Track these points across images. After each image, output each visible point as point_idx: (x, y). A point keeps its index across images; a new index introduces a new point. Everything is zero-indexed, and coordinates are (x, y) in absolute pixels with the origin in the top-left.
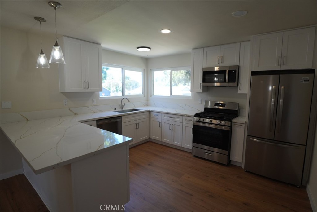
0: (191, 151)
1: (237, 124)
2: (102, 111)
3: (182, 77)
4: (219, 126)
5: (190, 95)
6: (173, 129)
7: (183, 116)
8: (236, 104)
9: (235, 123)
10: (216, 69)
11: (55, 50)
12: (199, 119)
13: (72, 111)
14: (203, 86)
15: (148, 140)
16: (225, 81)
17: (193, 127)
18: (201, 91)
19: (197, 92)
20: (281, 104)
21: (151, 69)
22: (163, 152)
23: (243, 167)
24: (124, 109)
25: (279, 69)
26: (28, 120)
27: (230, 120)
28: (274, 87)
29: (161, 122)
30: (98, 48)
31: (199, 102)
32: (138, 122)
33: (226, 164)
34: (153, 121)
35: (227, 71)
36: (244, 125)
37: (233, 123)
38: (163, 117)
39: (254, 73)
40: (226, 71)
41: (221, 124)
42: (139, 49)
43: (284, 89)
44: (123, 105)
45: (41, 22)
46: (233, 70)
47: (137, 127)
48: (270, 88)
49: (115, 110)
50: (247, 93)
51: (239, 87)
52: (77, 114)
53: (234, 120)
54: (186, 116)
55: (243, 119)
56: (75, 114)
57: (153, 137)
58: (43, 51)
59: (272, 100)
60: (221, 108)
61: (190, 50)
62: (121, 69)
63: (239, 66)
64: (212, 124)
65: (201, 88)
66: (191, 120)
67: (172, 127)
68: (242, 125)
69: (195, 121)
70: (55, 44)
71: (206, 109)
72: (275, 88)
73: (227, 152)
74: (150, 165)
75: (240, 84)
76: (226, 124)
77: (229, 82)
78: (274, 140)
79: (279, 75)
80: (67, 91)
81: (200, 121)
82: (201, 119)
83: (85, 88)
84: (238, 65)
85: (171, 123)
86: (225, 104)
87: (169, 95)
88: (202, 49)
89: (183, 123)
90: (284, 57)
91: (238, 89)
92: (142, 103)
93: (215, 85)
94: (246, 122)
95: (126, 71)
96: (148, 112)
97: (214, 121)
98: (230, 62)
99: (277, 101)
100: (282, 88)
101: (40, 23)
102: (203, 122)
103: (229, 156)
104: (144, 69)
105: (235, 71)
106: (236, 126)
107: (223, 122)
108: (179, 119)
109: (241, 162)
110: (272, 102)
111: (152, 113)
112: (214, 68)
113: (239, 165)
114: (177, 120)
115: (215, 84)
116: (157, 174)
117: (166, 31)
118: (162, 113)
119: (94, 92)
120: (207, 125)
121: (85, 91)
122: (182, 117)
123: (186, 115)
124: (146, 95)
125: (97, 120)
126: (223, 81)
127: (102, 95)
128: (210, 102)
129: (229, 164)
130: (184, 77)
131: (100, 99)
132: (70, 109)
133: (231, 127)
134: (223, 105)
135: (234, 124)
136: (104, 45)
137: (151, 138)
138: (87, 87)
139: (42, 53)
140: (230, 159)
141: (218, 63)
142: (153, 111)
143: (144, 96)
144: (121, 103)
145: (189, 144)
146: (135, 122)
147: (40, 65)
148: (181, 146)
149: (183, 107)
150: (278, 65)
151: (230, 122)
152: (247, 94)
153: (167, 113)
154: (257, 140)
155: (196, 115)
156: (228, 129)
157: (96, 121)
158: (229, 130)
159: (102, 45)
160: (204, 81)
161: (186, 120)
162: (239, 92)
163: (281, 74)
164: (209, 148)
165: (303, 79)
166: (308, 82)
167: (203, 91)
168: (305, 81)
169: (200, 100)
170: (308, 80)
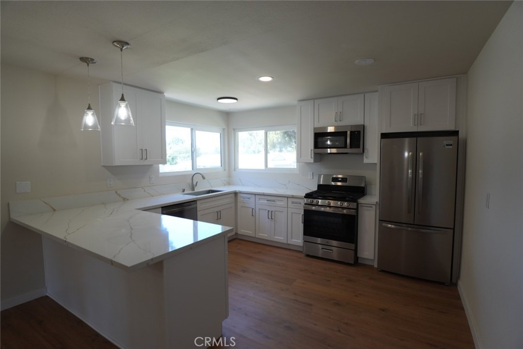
0: (300, 249)
1: (365, 205)
2: (164, 194)
3: (277, 140)
4: (340, 209)
5: (296, 167)
6: (273, 217)
7: (288, 197)
8: (362, 178)
9: (363, 205)
10: (331, 129)
11: (120, 106)
12: (313, 201)
13: (120, 195)
14: (315, 154)
15: (235, 237)
16: (345, 147)
17: (303, 213)
18: (312, 161)
19: (306, 163)
20: (420, 176)
21: (234, 129)
22: (260, 252)
23: (376, 266)
24: (197, 190)
25: (416, 131)
26: (55, 210)
27: (355, 200)
28: (410, 153)
29: (254, 207)
30: (161, 99)
31: (310, 177)
32: (219, 209)
33: (353, 263)
34: (241, 207)
35: (349, 133)
36: (374, 207)
37: (359, 205)
38: (257, 199)
39: (384, 136)
40: (347, 132)
41: (343, 206)
42: (220, 101)
43: (423, 155)
44: (195, 184)
45: (90, 65)
46: (356, 131)
47: (219, 218)
48: (406, 154)
49: (184, 191)
50: (376, 162)
51: (365, 154)
52: (128, 200)
53: (361, 201)
54: (293, 197)
55: (373, 199)
56: (124, 199)
57: (243, 231)
58: (91, 105)
59: (409, 171)
60: (339, 184)
61: (295, 102)
62: (189, 129)
63: (364, 126)
64: (330, 207)
65: (313, 157)
66: (300, 203)
67: (271, 215)
68: (371, 207)
69: (305, 204)
70: (120, 99)
71: (319, 186)
72: (412, 155)
73: (352, 246)
74: (244, 271)
75: (366, 151)
76: (350, 207)
77: (351, 147)
78: (414, 225)
79: (416, 138)
80: (116, 165)
81: (313, 203)
82: (315, 201)
83: (142, 159)
84: (363, 124)
85: (270, 209)
86: (347, 179)
87: (263, 167)
88: (313, 101)
89: (287, 207)
90: (421, 114)
91: (365, 157)
92: (222, 180)
94: (377, 202)
95: (197, 132)
96: (234, 194)
97: (332, 203)
98: (352, 120)
99: (415, 172)
100: (421, 154)
101: (88, 65)
102: (317, 205)
103: (356, 250)
104: (224, 129)
105: (359, 132)
106: (364, 208)
107: (346, 204)
108: (282, 203)
109: (373, 258)
110: (409, 173)
111: (240, 195)
112: (326, 128)
113: (370, 263)
114: (278, 203)
115: (329, 151)
116: (257, 283)
117: (266, 79)
118: (255, 194)
119: (152, 165)
120: (322, 209)
121: (142, 164)
122: (286, 199)
123: (292, 195)
124: (227, 168)
125: (162, 207)
126: (343, 146)
127: (164, 169)
128: (323, 177)
129: (356, 262)
130: (280, 140)
131: (160, 175)
132: (116, 192)
133: (357, 209)
134: (344, 180)
135: (361, 206)
136: (169, 94)
137: (239, 233)
138: (144, 157)
139: (89, 108)
140: (358, 256)
141: (336, 121)
142: (241, 193)
143: (225, 170)
144: (191, 181)
145: (297, 239)
146: (216, 209)
147: (86, 126)
148: (286, 242)
149: (285, 185)
150: (415, 125)
151: (355, 204)
152: (376, 164)
153: (264, 195)
154: (393, 226)
155: (308, 196)
156: (353, 212)
157: (161, 209)
158: (355, 214)
159: (165, 94)
160: (316, 146)
161: (292, 203)
162: (366, 161)
163: (419, 137)
164: (327, 242)
165: (445, 143)
166: (451, 147)
167: (315, 161)
168: (447, 145)
169: (311, 174)
170: (451, 145)
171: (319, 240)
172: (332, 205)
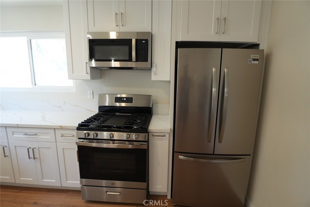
1: (156, 134)
4: (127, 142)
5: (72, 85)
6: (37, 156)
7: (55, 129)
10: (113, 36)
12: (89, 135)
14: (92, 68)
16: (130, 60)
18: (88, 77)
23: (169, 197)
27: (144, 130)
29: (6, 145)
31: (90, 96)
35: (134, 41)
36: (167, 135)
37: (150, 135)
38: (10, 134)
40: (131, 40)
41: (131, 139)
46: (144, 40)
51: (154, 69)
53: (152, 128)
54: (61, 128)
60: (123, 104)
63: (152, 34)
64: (114, 141)
65: (89, 72)
66: (73, 136)
67: (33, 154)
68: (164, 136)
69: (79, 138)
72: (216, 71)
75: (154, 65)
76: (140, 139)
77: (137, 60)
78: (213, 155)
79: (221, 49)
81: (90, 137)
82: (92, 134)
84: (150, 31)
85: (31, 145)
86: (132, 98)
89: (56, 142)
91: (153, 73)
93: (113, 66)
94: (170, 129)
97: (117, 135)
102: (96, 139)
105: (147, 41)
106: (155, 137)
107: (134, 135)
108: (48, 137)
109: (166, 191)
112: (108, 34)
114: (42, 137)
118: (6, 127)
120: (105, 145)
122: (53, 130)
123: (60, 126)
126: (128, 58)
128: (108, 96)
133: (148, 141)
134: (129, 100)
135: (153, 135)
140: (150, 190)
141: (117, 26)
145: (73, 180)
148: (60, 185)
149: (60, 107)
150: (216, 33)
151: (146, 134)
152: (170, 82)
155: (82, 126)
161: (62, 136)
162: (154, 78)
163: (224, 48)
164: (113, 184)
165: (253, 56)
166: (257, 62)
167: (93, 77)
168: (254, 60)
169: (90, 94)
170: (257, 60)
171: (104, 182)
172: (115, 138)
